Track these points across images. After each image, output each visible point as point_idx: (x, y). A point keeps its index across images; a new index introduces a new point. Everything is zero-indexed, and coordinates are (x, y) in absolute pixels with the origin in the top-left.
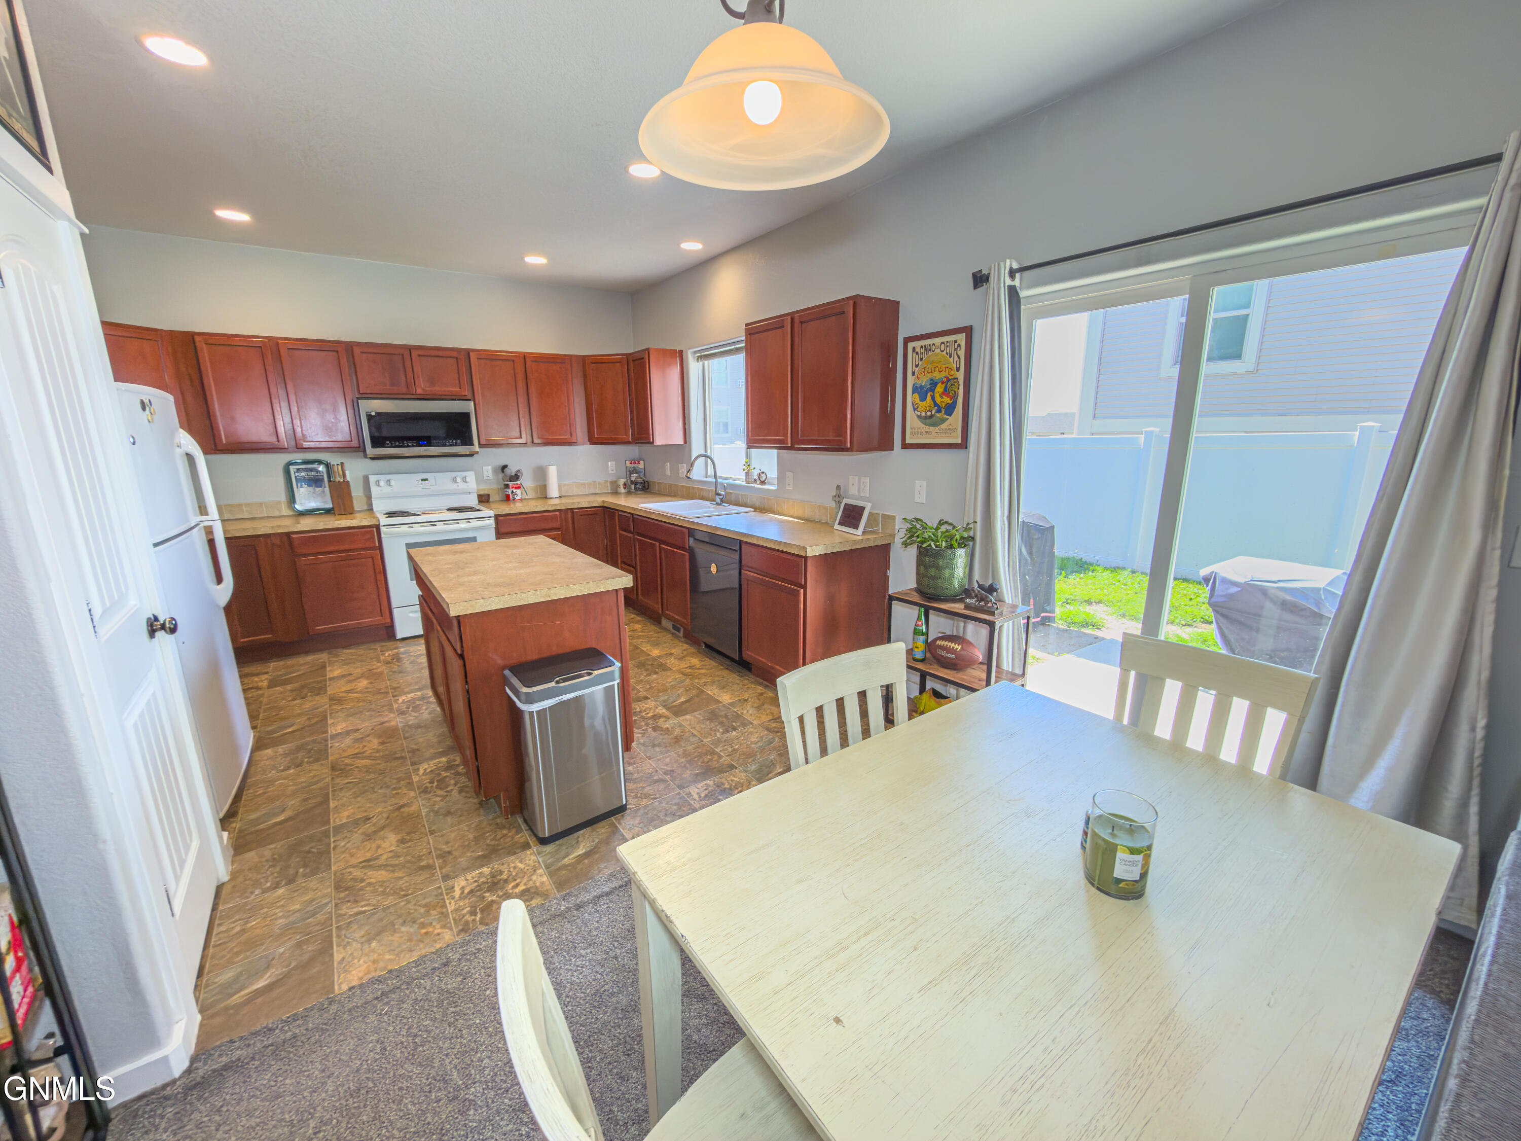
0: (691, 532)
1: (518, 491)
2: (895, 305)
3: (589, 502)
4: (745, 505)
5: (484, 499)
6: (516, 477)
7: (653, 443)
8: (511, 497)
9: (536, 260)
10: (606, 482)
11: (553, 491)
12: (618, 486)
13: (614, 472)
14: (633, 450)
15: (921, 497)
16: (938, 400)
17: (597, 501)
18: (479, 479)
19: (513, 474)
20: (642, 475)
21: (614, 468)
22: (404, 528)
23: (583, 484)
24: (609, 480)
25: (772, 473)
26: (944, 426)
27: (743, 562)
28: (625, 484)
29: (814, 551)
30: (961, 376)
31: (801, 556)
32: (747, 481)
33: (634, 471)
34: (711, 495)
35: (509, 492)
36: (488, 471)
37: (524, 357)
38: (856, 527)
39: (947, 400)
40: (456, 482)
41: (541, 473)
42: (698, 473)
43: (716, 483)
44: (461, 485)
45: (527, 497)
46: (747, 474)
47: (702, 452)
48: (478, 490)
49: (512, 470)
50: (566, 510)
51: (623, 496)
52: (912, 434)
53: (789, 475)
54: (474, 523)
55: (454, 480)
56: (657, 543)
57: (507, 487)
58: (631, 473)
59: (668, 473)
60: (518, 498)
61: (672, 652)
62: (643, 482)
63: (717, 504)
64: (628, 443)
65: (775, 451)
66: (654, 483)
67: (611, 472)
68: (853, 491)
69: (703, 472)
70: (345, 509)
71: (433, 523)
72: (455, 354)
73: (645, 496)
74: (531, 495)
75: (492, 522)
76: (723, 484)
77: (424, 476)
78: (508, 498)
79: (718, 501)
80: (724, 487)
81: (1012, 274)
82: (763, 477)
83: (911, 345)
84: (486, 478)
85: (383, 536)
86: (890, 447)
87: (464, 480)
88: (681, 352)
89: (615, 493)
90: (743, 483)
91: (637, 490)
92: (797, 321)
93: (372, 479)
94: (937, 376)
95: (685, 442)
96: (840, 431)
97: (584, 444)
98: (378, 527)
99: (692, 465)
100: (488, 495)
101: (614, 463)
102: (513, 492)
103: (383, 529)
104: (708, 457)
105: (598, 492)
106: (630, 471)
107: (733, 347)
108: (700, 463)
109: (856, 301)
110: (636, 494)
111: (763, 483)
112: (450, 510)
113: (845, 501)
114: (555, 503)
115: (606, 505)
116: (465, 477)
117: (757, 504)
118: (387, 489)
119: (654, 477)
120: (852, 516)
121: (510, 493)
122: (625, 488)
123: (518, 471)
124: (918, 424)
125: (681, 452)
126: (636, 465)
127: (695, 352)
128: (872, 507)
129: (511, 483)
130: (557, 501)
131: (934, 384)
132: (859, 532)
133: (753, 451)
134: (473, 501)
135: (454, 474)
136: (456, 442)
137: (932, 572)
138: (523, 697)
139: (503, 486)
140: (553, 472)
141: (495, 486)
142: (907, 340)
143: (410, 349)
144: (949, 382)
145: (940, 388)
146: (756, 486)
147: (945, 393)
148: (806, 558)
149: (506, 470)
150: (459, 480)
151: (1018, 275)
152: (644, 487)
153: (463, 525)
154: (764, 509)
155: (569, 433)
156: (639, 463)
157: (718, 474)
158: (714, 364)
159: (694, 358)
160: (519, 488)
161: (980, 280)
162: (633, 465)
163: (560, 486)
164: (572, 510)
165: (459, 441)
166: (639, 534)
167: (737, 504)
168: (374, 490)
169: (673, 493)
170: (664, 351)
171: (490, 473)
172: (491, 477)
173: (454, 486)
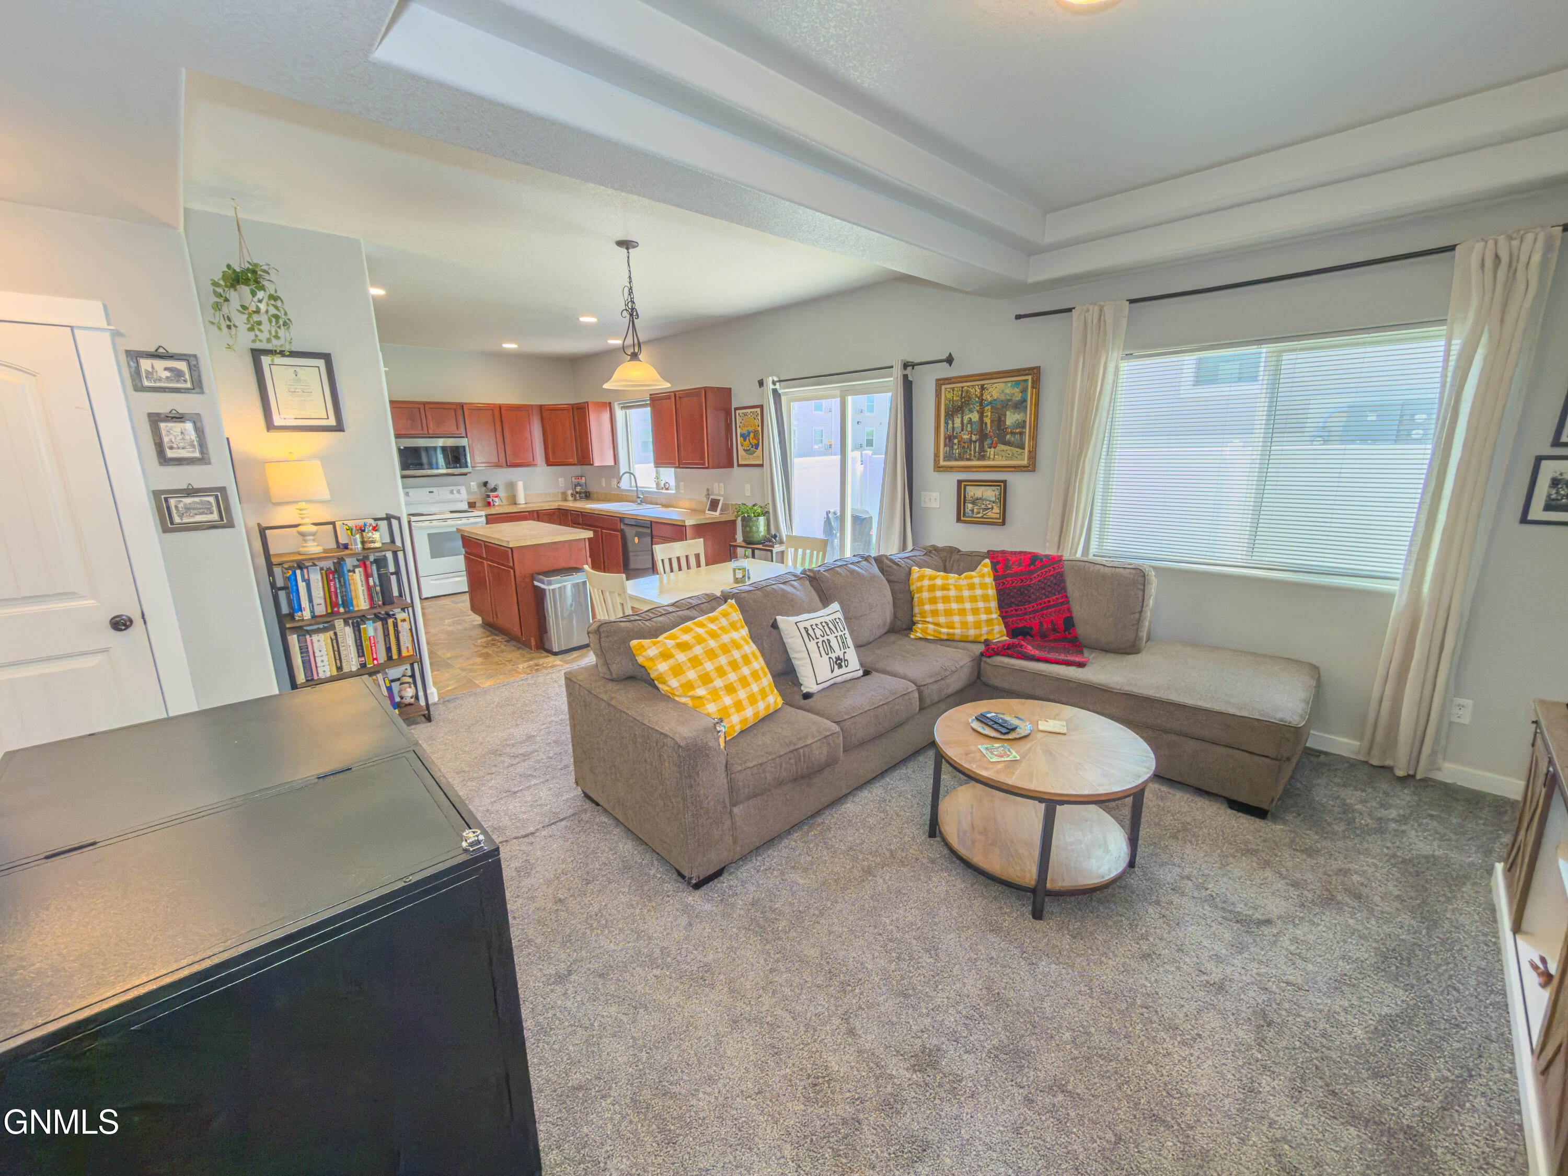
0: (621, 519)
1: (496, 499)
2: (729, 390)
3: (548, 506)
4: (657, 504)
5: (472, 505)
6: (495, 490)
7: (593, 465)
8: (493, 504)
9: (510, 346)
10: (558, 493)
11: (521, 499)
12: (567, 495)
13: (563, 485)
14: (577, 470)
15: (748, 493)
16: (751, 441)
17: (554, 505)
18: (469, 492)
19: (492, 488)
20: (584, 487)
21: (563, 482)
22: (427, 523)
23: (542, 494)
24: (561, 488)
25: (672, 483)
26: (755, 455)
27: (654, 533)
28: (572, 494)
29: (689, 523)
30: (760, 429)
31: (683, 526)
32: (658, 488)
33: (578, 484)
34: (635, 498)
35: (490, 500)
36: (473, 484)
37: (500, 407)
38: (716, 511)
39: (755, 441)
40: (453, 494)
41: (511, 487)
42: (625, 484)
43: (637, 490)
44: (456, 496)
45: (502, 503)
46: (658, 484)
47: (627, 470)
48: (468, 499)
49: (491, 485)
50: (533, 511)
51: (571, 502)
52: (742, 459)
53: (682, 483)
54: (473, 520)
55: (452, 492)
56: (600, 520)
57: (488, 496)
58: (576, 486)
59: (604, 485)
60: (498, 504)
62: (586, 492)
64: (574, 464)
65: (673, 469)
66: (593, 492)
67: (560, 485)
68: (716, 491)
69: (629, 484)
71: (445, 520)
72: (454, 407)
73: (589, 500)
74: (505, 502)
75: (484, 519)
76: (641, 491)
77: (431, 489)
78: (489, 503)
79: (639, 502)
80: (642, 493)
81: (774, 383)
82: (667, 486)
83: (738, 412)
84: (473, 491)
85: (413, 528)
86: (732, 466)
87: (459, 492)
88: (610, 403)
89: (565, 500)
91: (581, 498)
92: (677, 396)
94: (751, 429)
95: (615, 464)
96: (702, 458)
97: (542, 466)
99: (621, 479)
100: (476, 502)
101: (564, 479)
102: (492, 500)
104: (631, 473)
105: (553, 499)
107: (642, 404)
108: (626, 478)
109: (706, 389)
110: (581, 501)
111: (667, 489)
112: (451, 512)
113: (712, 497)
115: (561, 507)
116: (459, 490)
117: (664, 502)
119: (593, 489)
120: (714, 505)
122: (572, 497)
123: (496, 485)
124: (744, 453)
125: (613, 471)
126: (579, 481)
127: (620, 404)
128: (724, 500)
129: (491, 494)
130: (523, 506)
131: (749, 433)
132: (717, 513)
133: (661, 469)
134: (465, 506)
135: (451, 488)
136: (455, 466)
137: (748, 529)
138: (546, 583)
139: (485, 496)
140: (520, 485)
141: (480, 496)
142: (736, 409)
143: (424, 404)
144: (756, 432)
145: (752, 435)
146: (663, 491)
147: (755, 438)
148: (685, 526)
149: (487, 485)
150: (455, 492)
151: (778, 384)
152: (587, 496)
153: (464, 521)
154: (667, 503)
155: (531, 458)
156: (582, 479)
157: (639, 485)
158: (632, 412)
159: (619, 408)
160: (497, 497)
161: (761, 383)
162: (577, 480)
163: (526, 496)
165: (458, 465)
167: (652, 504)
169: (607, 499)
170: (598, 403)
171: (475, 487)
172: (476, 490)
173: (451, 497)
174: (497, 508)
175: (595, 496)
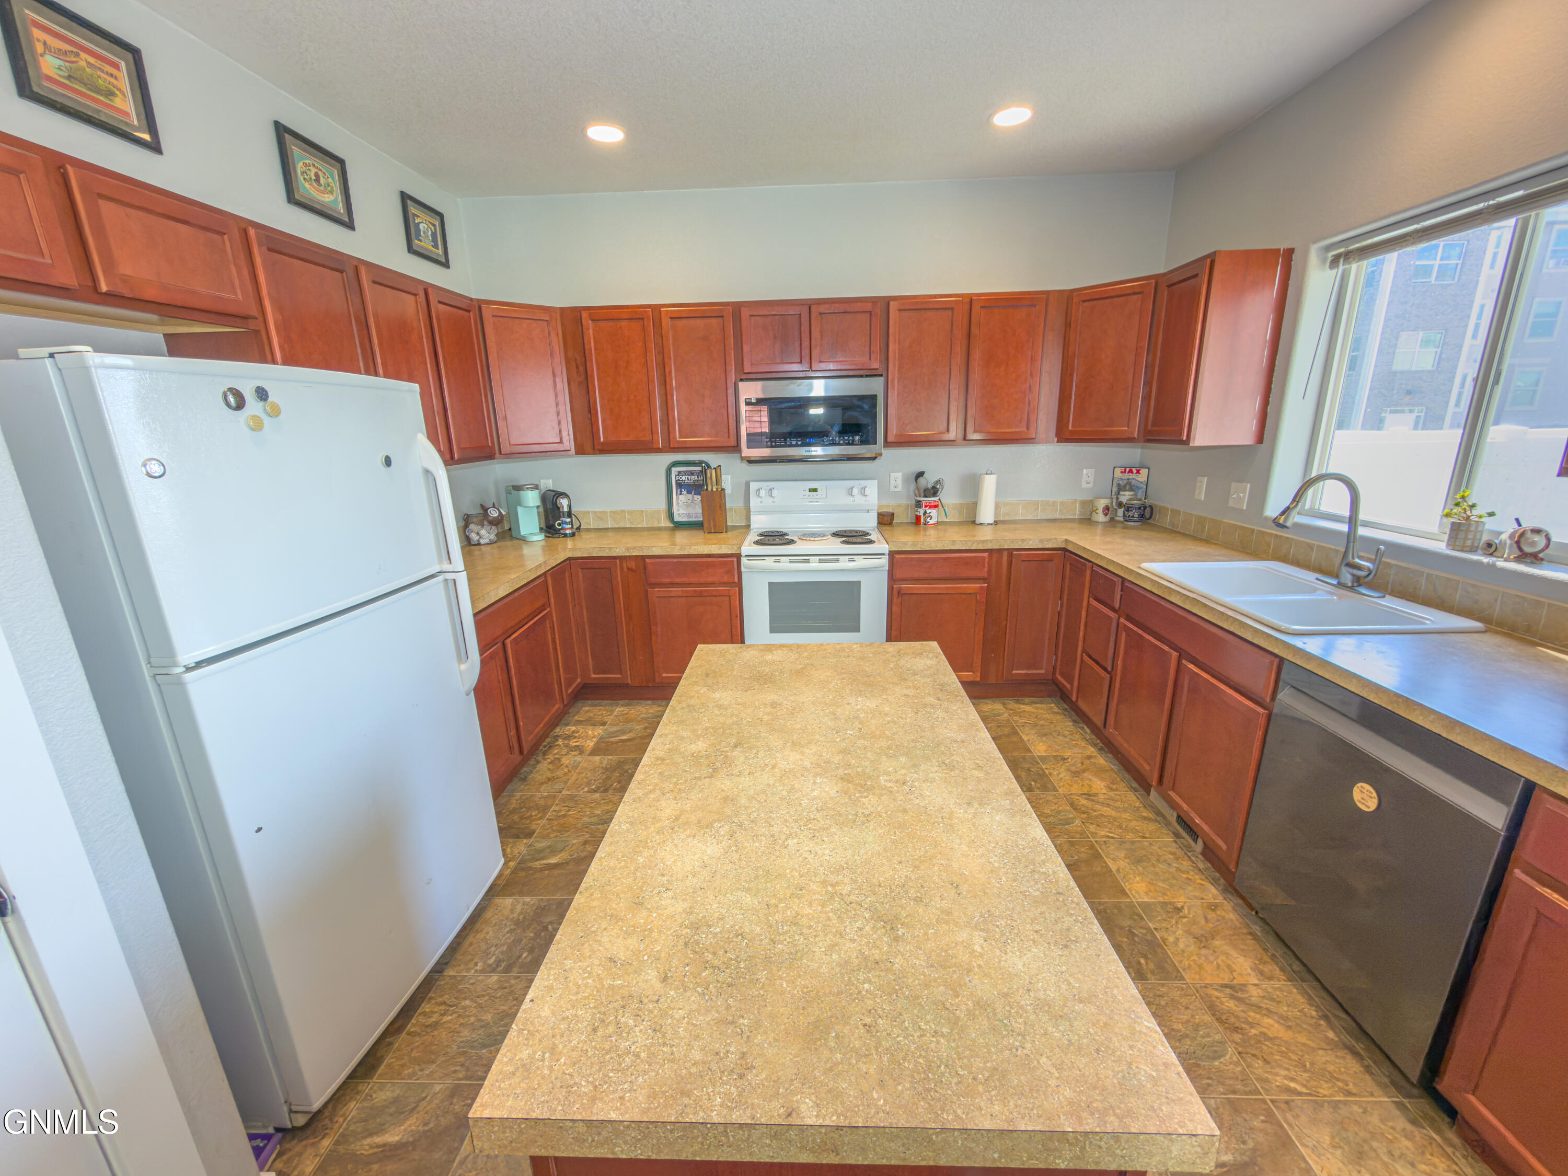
1: (933, 512)
3: (1041, 541)
5: (885, 520)
6: (934, 491)
7: (1187, 442)
8: (922, 521)
10: (1075, 502)
11: (986, 514)
12: (1094, 511)
13: (1090, 486)
14: (1135, 453)
17: (1055, 537)
18: (883, 491)
19: (930, 486)
20: (1140, 494)
21: (1091, 479)
22: (769, 562)
23: (1036, 504)
24: (1080, 498)
28: (1107, 509)
33: (1129, 486)
35: (921, 512)
36: (897, 480)
37: (972, 301)
40: (851, 495)
41: (972, 484)
43: (1354, 536)
44: (858, 499)
45: (946, 520)
48: (879, 506)
49: (928, 481)
50: (1000, 551)
51: (1099, 529)
54: (860, 562)
55: (850, 492)
56: (1175, 654)
57: (918, 504)
58: (1120, 488)
59: (1203, 497)
60: (931, 522)
61: (1180, 901)
62: (1143, 508)
63: (1341, 585)
64: (1129, 440)
66: (1163, 510)
67: (1084, 485)
70: (715, 526)
71: (806, 557)
72: (869, 307)
73: (1145, 534)
74: (953, 518)
75: (884, 561)
77: (813, 485)
78: (917, 523)
79: (1351, 577)
82: (1535, 543)
84: (893, 489)
85: (743, 570)
87: (863, 492)
88: (1290, 252)
89: (1087, 521)
90: (1440, 546)
91: (1126, 522)
93: (754, 486)
95: (1260, 439)
97: (1047, 441)
98: (738, 556)
100: (893, 515)
101: (1092, 471)
102: (925, 513)
103: (744, 560)
105: (1058, 517)
106: (1119, 485)
107: (1481, 205)
110: (1125, 528)
111: (1530, 558)
112: (835, 538)
114: (986, 538)
115: (1070, 548)
116: (864, 488)
117: (1498, 612)
118: (768, 501)
119: (1164, 500)
121: (922, 514)
122: (1106, 515)
123: (938, 482)
126: (1131, 476)
127: (1328, 248)
129: (924, 500)
130: (988, 533)
134: (869, 522)
135: (851, 485)
136: (853, 440)
139: (914, 502)
140: (989, 484)
141: (904, 502)
143: (810, 305)
146: (1501, 564)
149: (921, 480)
150: (855, 491)
152: (1146, 517)
153: (844, 564)
154: (1528, 629)
155: (1024, 424)
156: (1138, 472)
159: (1324, 261)
160: (936, 506)
162: (1126, 476)
163: (997, 507)
164: (1010, 551)
165: (857, 438)
166: (1129, 618)
168: (754, 502)
169: (1205, 533)
170: (1248, 254)
171: (899, 482)
172: (900, 489)
173: (849, 501)
174: (932, 532)
175: (1167, 521)
